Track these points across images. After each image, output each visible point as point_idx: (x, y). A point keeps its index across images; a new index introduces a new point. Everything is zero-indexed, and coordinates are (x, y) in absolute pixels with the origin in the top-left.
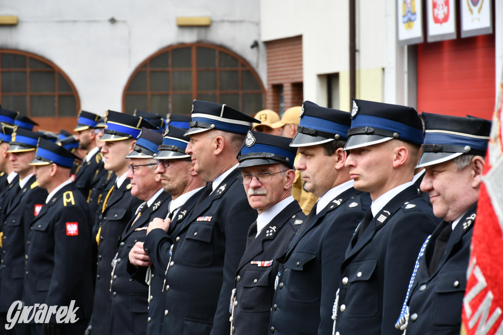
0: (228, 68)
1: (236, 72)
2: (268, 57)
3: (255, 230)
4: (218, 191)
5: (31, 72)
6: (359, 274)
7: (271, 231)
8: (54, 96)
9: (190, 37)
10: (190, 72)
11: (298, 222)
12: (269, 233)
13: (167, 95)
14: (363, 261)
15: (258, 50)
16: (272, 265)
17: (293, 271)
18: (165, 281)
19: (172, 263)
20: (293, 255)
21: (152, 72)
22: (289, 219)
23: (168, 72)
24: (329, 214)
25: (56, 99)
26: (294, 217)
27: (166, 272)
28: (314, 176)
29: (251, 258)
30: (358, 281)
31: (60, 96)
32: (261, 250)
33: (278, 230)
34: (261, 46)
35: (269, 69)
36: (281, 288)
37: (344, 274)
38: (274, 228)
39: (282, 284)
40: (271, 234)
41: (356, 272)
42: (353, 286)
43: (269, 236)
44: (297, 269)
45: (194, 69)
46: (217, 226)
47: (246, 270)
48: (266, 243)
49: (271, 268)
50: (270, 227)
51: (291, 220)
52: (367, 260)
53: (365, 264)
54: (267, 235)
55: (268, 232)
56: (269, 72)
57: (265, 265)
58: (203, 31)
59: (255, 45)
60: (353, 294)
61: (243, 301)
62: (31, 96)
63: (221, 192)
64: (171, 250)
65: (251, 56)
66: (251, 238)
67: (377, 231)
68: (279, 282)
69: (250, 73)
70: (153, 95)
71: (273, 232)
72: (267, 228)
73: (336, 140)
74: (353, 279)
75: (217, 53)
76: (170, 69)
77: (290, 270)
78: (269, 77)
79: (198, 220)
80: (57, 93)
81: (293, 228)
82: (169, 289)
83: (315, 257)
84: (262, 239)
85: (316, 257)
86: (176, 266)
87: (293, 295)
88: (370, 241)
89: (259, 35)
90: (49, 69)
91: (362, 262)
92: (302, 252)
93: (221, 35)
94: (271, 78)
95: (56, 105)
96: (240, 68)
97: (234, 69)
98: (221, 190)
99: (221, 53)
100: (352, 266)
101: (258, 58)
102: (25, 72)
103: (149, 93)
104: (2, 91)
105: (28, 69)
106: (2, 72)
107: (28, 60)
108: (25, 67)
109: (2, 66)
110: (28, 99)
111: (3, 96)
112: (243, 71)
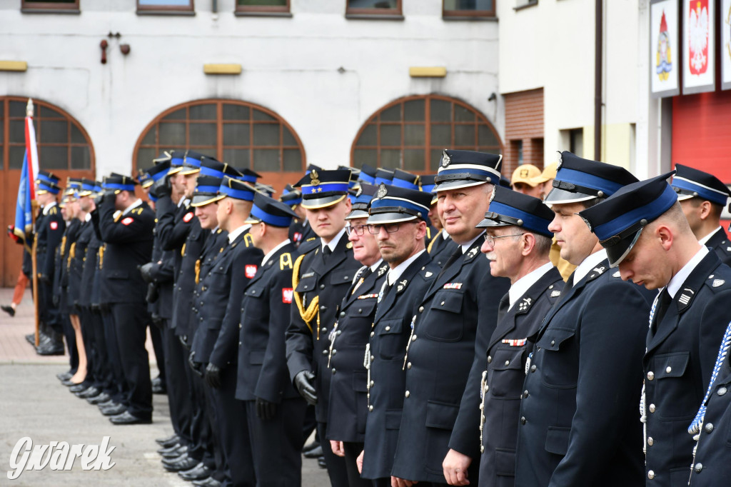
0: (463, 122)
1: (473, 126)
2: (507, 110)
3: (507, 303)
4: (469, 254)
5: (255, 124)
6: (669, 369)
7: (525, 304)
8: (277, 150)
9: (423, 89)
10: (423, 125)
11: (555, 293)
12: (523, 306)
13: (398, 150)
14: (671, 352)
15: (496, 104)
16: (526, 344)
17: (548, 352)
18: (406, 357)
19: (415, 337)
20: (547, 333)
21: (382, 125)
22: (546, 290)
23: (400, 125)
24: (589, 284)
25: (281, 152)
26: (551, 287)
27: (408, 347)
28: (571, 239)
29: (502, 336)
30: (668, 378)
31: (285, 150)
32: (513, 326)
33: (533, 303)
34: (499, 99)
35: (506, 123)
36: (534, 371)
37: (648, 368)
38: (529, 300)
39: (534, 367)
40: (525, 308)
41: (663, 366)
42: (662, 384)
43: (523, 309)
44: (552, 349)
45: (427, 123)
46: (468, 296)
47: (496, 350)
48: (519, 319)
49: (524, 347)
50: (524, 299)
51: (547, 291)
52: (676, 351)
53: (673, 357)
54: (521, 309)
55: (521, 305)
56: (506, 127)
57: (518, 344)
58: (437, 82)
59: (493, 97)
60: (663, 392)
61: (493, 386)
62: (255, 150)
63: (472, 256)
64: (412, 322)
65: (488, 109)
66: (502, 312)
67: (681, 315)
68: (531, 364)
69: (486, 127)
70: (383, 150)
71: (527, 305)
72: (521, 300)
73: (599, 198)
74: (661, 376)
75: (452, 105)
76: (401, 122)
77: (543, 350)
78: (506, 131)
79: (445, 287)
80: (281, 147)
81: (549, 301)
82: (411, 367)
83: (573, 334)
84: (514, 314)
85: (574, 336)
86: (419, 341)
87: (547, 379)
88: (676, 329)
89: (497, 87)
90: (273, 121)
91: (671, 354)
92: (558, 329)
93: (456, 87)
94: (509, 133)
95: (280, 159)
96: (476, 122)
97: (471, 122)
98: (472, 253)
99: (456, 105)
100: (657, 359)
101: (496, 112)
102: (248, 124)
103: (379, 147)
104: (224, 144)
105: (252, 121)
106: (224, 124)
107: (251, 112)
108: (249, 119)
109: (224, 118)
110: (251, 152)
111: (224, 149)
112: (479, 125)
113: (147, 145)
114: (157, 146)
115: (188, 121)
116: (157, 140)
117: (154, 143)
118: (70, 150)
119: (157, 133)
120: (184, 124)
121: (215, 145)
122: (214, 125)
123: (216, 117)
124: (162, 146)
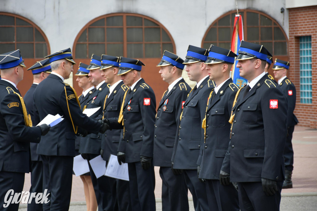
0: (265, 26)
1: (271, 28)
2: (290, 19)
5: (145, 28)
8: (159, 44)
9: (242, 6)
13: (229, 43)
15: (284, 15)
21: (219, 28)
23: (230, 28)
25: (161, 46)
31: (163, 44)
34: (286, 11)
35: (290, 26)
45: (245, 26)
56: (290, 29)
58: (250, 1)
59: (283, 11)
62: (146, 44)
65: (279, 18)
69: (279, 29)
70: (220, 43)
75: (259, 15)
76: (230, 26)
78: (290, 31)
80: (161, 42)
89: (285, 4)
90: (156, 26)
93: (261, 4)
95: (161, 50)
96: (273, 26)
97: (270, 26)
99: (262, 16)
101: (284, 19)
102: (142, 28)
103: (218, 42)
104: (128, 41)
105: (144, 27)
106: (127, 28)
107: (143, 21)
108: (142, 25)
109: (127, 25)
110: (143, 46)
111: (127, 44)
112: (274, 28)
113: (81, 42)
114: (87, 42)
115: (106, 27)
116: (87, 39)
117: (86, 41)
118: (35, 45)
119: (87, 34)
120: (104, 28)
121: (122, 41)
122: (122, 29)
123: (123, 25)
124: (90, 42)
